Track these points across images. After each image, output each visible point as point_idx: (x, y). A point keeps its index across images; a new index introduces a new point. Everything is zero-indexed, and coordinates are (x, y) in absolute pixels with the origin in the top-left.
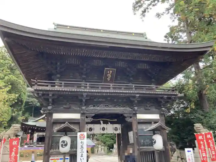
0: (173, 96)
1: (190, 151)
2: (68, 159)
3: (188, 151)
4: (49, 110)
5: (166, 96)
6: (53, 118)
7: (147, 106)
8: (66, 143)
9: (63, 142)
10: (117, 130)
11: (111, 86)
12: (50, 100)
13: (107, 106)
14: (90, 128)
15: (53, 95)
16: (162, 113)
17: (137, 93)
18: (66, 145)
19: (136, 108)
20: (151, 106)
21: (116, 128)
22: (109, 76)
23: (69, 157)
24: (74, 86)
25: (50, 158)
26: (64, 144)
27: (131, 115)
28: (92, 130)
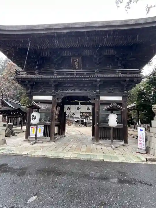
0: (135, 79)
1: (142, 130)
2: (43, 128)
3: (140, 130)
4: (28, 93)
5: (128, 79)
6: (33, 99)
7: (110, 89)
8: (35, 117)
9: (33, 116)
10: (89, 110)
11: (75, 72)
12: (28, 86)
13: (74, 90)
14: (68, 108)
15: (29, 82)
16: (124, 95)
17: (99, 78)
18: (35, 118)
19: (98, 91)
20: (114, 89)
21: (88, 108)
22: (77, 64)
23: (43, 127)
24: (44, 74)
25: (31, 127)
26: (33, 118)
27: (95, 97)
28: (69, 109)
